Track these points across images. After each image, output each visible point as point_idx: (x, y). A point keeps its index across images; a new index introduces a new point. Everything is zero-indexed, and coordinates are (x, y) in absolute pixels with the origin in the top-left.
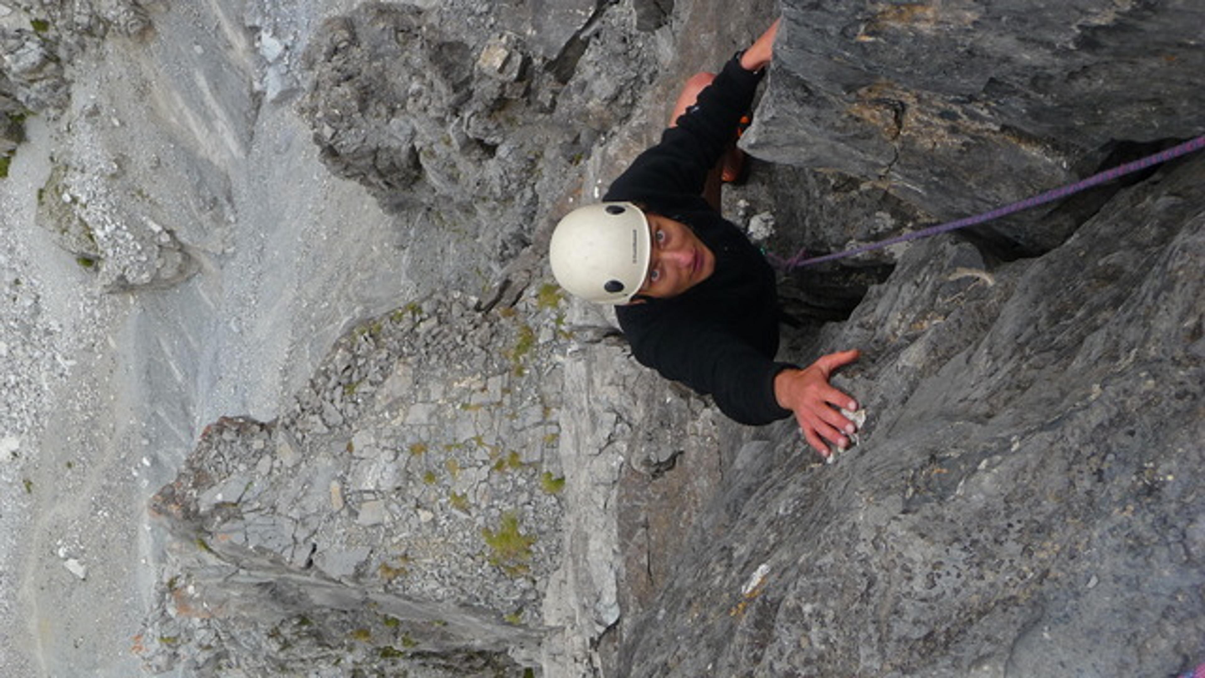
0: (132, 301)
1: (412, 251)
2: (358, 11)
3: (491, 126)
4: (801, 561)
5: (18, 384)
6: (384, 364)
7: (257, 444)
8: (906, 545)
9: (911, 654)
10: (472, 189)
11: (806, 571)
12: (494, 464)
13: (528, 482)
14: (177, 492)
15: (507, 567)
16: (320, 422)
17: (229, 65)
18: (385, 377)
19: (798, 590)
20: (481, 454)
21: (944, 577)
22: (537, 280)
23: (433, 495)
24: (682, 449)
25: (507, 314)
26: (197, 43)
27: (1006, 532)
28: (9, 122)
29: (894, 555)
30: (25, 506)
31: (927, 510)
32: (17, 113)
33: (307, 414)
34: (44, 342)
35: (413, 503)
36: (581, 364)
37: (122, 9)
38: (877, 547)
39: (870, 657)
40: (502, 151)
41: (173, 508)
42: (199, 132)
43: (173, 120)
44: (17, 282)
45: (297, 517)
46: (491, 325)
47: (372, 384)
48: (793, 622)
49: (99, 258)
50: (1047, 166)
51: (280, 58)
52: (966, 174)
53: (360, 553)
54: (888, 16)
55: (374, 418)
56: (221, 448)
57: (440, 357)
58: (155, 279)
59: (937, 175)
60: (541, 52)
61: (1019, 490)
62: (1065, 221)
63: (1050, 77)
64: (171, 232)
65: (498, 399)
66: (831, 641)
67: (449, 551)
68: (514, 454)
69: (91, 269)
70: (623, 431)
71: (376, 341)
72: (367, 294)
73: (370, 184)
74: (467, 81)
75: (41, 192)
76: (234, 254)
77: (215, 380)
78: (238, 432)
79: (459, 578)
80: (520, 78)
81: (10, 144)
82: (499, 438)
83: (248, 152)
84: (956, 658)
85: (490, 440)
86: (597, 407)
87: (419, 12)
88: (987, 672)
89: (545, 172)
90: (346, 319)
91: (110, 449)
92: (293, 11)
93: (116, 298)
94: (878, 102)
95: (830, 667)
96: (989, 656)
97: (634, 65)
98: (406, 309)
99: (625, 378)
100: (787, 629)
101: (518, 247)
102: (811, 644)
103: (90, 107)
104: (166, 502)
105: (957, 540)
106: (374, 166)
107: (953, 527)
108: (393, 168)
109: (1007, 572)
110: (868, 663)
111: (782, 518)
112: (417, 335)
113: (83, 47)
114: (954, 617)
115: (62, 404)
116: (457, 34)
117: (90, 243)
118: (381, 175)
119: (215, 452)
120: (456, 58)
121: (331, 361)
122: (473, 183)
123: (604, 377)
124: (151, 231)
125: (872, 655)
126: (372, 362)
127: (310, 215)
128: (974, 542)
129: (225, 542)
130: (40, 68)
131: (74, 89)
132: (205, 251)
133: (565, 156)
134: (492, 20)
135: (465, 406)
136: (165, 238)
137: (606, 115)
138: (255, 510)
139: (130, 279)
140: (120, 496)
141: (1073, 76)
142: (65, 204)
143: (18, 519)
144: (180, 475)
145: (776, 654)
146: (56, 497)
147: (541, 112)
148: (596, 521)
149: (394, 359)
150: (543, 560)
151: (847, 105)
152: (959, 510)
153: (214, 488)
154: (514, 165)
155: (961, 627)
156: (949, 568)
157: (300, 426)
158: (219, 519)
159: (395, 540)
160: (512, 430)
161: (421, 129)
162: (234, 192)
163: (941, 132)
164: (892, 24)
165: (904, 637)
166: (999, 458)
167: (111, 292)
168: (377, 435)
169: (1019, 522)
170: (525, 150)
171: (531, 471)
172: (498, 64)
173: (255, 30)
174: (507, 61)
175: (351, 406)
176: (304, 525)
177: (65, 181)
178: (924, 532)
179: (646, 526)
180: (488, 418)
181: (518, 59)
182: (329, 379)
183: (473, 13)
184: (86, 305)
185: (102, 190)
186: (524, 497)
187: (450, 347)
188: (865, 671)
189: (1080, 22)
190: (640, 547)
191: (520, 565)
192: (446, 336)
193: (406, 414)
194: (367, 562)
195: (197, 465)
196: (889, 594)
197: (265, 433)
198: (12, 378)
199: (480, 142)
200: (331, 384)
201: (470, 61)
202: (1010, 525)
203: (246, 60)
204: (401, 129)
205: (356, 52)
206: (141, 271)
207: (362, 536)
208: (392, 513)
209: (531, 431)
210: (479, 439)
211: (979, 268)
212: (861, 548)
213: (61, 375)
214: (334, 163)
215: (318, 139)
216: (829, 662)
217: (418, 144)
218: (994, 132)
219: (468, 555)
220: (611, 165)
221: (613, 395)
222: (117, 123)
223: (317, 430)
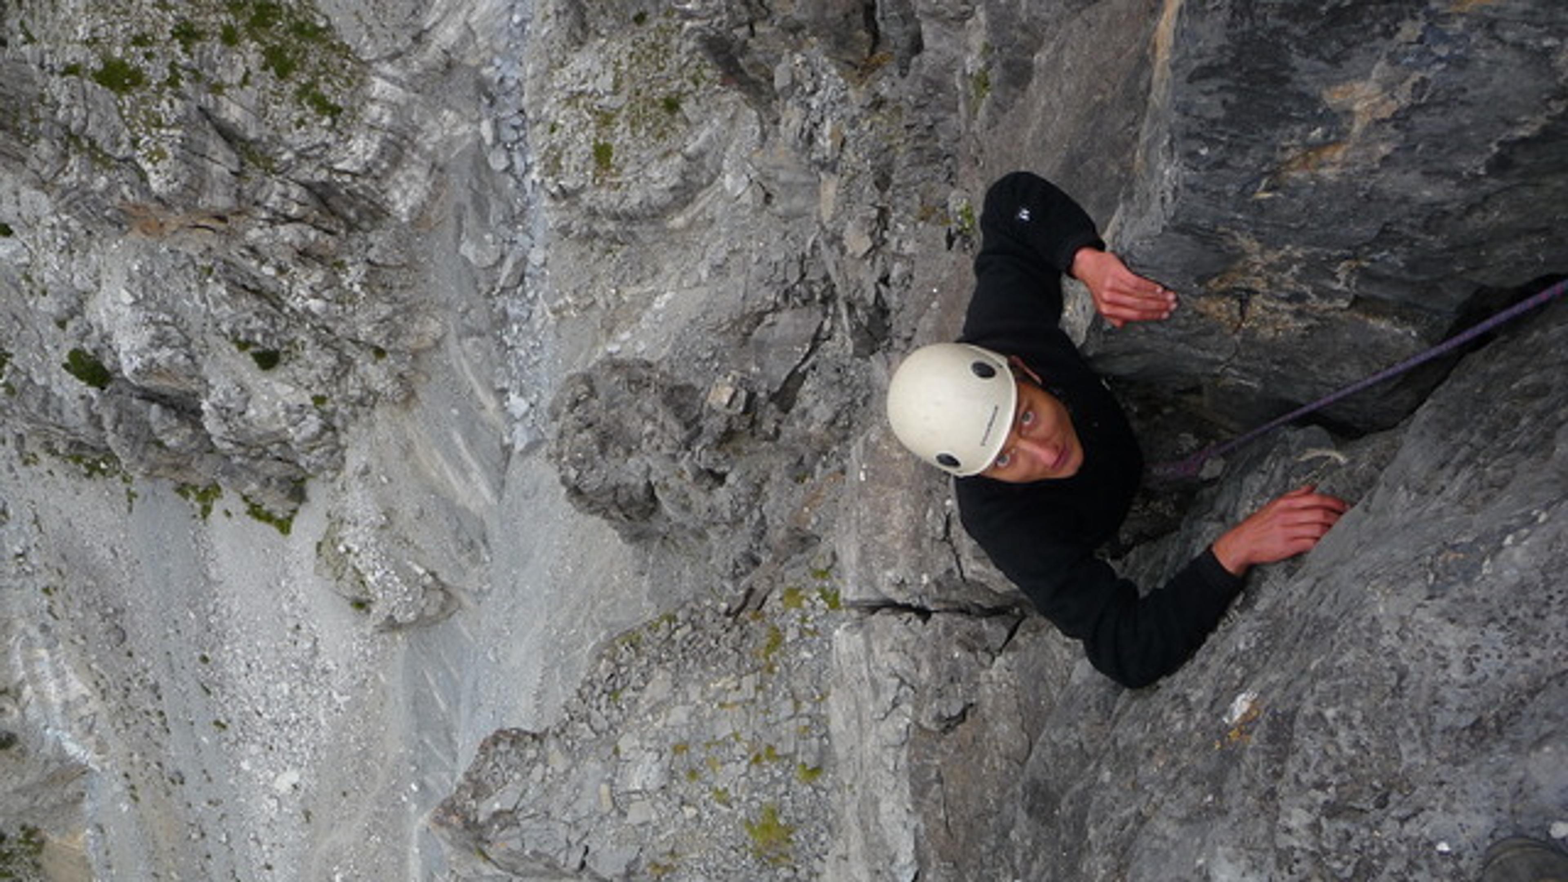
0: (399, 638)
1: (651, 577)
2: (595, 368)
3: (720, 457)
4: (1312, 667)
5: (298, 721)
6: (645, 670)
7: (531, 753)
8: (1435, 632)
9: (1458, 746)
10: (704, 516)
11: (1325, 673)
12: (751, 758)
13: (785, 773)
14: (458, 803)
15: (769, 858)
16: (588, 729)
17: (482, 424)
18: (646, 683)
19: (1317, 695)
20: (739, 750)
21: (1484, 660)
22: (779, 585)
23: (696, 792)
24: (974, 700)
25: (755, 617)
26: (453, 406)
27: (1547, 604)
28: (292, 485)
29: (1423, 646)
30: (304, 835)
31: (1455, 592)
32: (299, 477)
33: (575, 722)
34: (321, 680)
35: (677, 801)
36: (858, 636)
37: (389, 381)
38: (1403, 638)
39: (1412, 753)
40: (731, 479)
41: (455, 820)
42: (457, 483)
43: (434, 474)
44: (298, 627)
45: (569, 820)
46: (741, 628)
47: (634, 689)
48: (1315, 730)
49: (369, 601)
50: (1394, 337)
51: (526, 414)
52: (1308, 359)
53: (630, 852)
54: (1294, 165)
55: (637, 722)
56: (497, 759)
57: (696, 660)
58: (420, 617)
59: (1278, 363)
60: (765, 386)
61: (1557, 560)
62: (1406, 396)
63: (1446, 214)
64: (433, 574)
65: (752, 696)
66: (1363, 743)
67: (713, 844)
68: (770, 748)
69: (363, 612)
70: (906, 694)
71: (637, 650)
72: (610, 619)
73: (611, 518)
74: (697, 419)
75: (319, 545)
76: (489, 591)
77: (476, 707)
78: (512, 743)
79: (724, 871)
80: (746, 412)
81: (292, 505)
82: (754, 733)
83: (501, 497)
84: (1513, 742)
85: (747, 736)
86: (878, 675)
87: (648, 365)
88: (1549, 754)
89: (770, 494)
90: (592, 644)
91: (381, 776)
92: (537, 374)
93: (386, 637)
94: (1224, 293)
95: (1364, 771)
96: (1549, 735)
97: (849, 391)
98: (661, 619)
99: (904, 644)
100: (1310, 737)
101: (750, 565)
102: (1339, 749)
103: (361, 467)
104: (447, 813)
105: (1493, 620)
106: (615, 502)
107: (1487, 607)
108: (631, 502)
109: (1554, 647)
110: (1414, 759)
111: (1244, 652)
112: (674, 642)
113: (356, 416)
114: (1502, 700)
115: (338, 737)
116: (686, 378)
117: (362, 588)
118: (621, 508)
119: (491, 764)
120: (686, 399)
121: (596, 671)
122: (704, 510)
123: (883, 645)
124: (417, 574)
125: (1416, 751)
126: (633, 670)
127: (557, 552)
128: (1512, 620)
129: (503, 848)
130: (318, 436)
131: (348, 453)
132: (465, 590)
133: (790, 476)
134: (717, 364)
135: (722, 705)
136: (429, 580)
137: (827, 436)
138: (530, 817)
139: (398, 618)
140: (391, 821)
141: (1470, 209)
142: (340, 554)
143: (298, 849)
144: (460, 787)
145: (1302, 765)
146: (332, 825)
147: (766, 439)
148: (885, 783)
149: (654, 665)
150: (803, 848)
151: (1193, 300)
152: (1491, 587)
153: (493, 798)
154: (742, 490)
155: (1512, 710)
156: (1488, 650)
157: (569, 733)
158: (496, 827)
159: (662, 837)
160: (767, 725)
161: (656, 466)
162: (488, 534)
163: (1286, 317)
164: (1294, 174)
165: (1450, 727)
166: (1525, 531)
167: (381, 632)
168: (642, 738)
169: (1560, 592)
170: (751, 477)
171: (787, 762)
172: (726, 400)
173: (504, 391)
174: (734, 396)
175: (616, 712)
176: (577, 828)
177: (340, 534)
178: (1453, 616)
179: (940, 780)
180: (744, 715)
181: (743, 395)
182: (594, 688)
183: (699, 359)
184: (359, 645)
185: (373, 540)
186: (782, 788)
187: (704, 651)
188: (1409, 769)
189: (1502, 137)
190: (937, 802)
191: (781, 854)
192: (700, 641)
193: (668, 716)
194: (637, 860)
195: (475, 777)
196: (1423, 684)
197: (537, 743)
198: (293, 715)
199: (711, 472)
200: (596, 693)
201: (698, 401)
202: (1551, 597)
203: (497, 418)
204: (638, 466)
205: (595, 402)
206: (407, 611)
207: (631, 836)
208: (659, 812)
209: (785, 725)
210: (736, 735)
211: (1329, 447)
212: (1386, 641)
213: (337, 710)
214: (579, 501)
215: (564, 481)
216: (1363, 766)
217: (653, 479)
218: (1342, 310)
219: (732, 847)
220: (875, 450)
221: (895, 661)
222: (384, 479)
223: (585, 736)
